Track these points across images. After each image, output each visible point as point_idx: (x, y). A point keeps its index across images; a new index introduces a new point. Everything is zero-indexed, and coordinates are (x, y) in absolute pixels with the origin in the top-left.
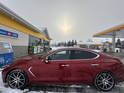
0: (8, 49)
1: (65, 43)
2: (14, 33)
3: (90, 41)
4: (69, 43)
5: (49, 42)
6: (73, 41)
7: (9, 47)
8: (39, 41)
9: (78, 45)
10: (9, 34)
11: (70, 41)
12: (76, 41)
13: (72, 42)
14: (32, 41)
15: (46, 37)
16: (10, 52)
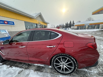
0: (5, 34)
1: (62, 25)
2: (10, 22)
3: (89, 19)
4: (67, 24)
5: (46, 26)
6: (71, 22)
7: (5, 32)
8: (36, 26)
9: (76, 26)
10: (6, 22)
11: (67, 23)
12: (73, 22)
13: (69, 24)
14: (29, 27)
15: (42, 21)
16: (7, 36)
